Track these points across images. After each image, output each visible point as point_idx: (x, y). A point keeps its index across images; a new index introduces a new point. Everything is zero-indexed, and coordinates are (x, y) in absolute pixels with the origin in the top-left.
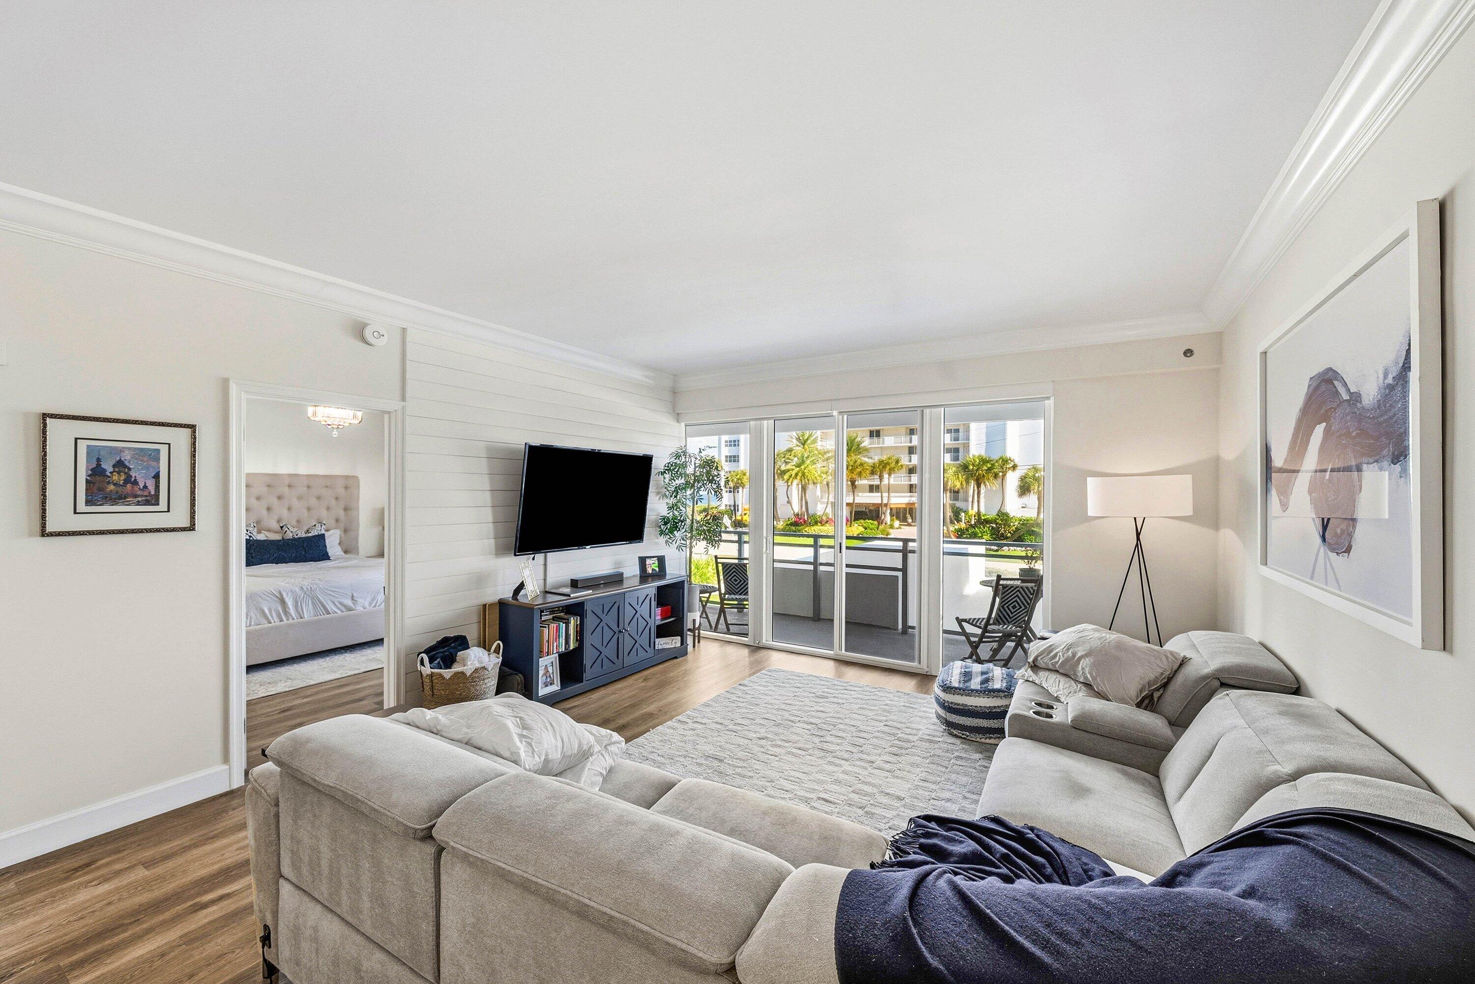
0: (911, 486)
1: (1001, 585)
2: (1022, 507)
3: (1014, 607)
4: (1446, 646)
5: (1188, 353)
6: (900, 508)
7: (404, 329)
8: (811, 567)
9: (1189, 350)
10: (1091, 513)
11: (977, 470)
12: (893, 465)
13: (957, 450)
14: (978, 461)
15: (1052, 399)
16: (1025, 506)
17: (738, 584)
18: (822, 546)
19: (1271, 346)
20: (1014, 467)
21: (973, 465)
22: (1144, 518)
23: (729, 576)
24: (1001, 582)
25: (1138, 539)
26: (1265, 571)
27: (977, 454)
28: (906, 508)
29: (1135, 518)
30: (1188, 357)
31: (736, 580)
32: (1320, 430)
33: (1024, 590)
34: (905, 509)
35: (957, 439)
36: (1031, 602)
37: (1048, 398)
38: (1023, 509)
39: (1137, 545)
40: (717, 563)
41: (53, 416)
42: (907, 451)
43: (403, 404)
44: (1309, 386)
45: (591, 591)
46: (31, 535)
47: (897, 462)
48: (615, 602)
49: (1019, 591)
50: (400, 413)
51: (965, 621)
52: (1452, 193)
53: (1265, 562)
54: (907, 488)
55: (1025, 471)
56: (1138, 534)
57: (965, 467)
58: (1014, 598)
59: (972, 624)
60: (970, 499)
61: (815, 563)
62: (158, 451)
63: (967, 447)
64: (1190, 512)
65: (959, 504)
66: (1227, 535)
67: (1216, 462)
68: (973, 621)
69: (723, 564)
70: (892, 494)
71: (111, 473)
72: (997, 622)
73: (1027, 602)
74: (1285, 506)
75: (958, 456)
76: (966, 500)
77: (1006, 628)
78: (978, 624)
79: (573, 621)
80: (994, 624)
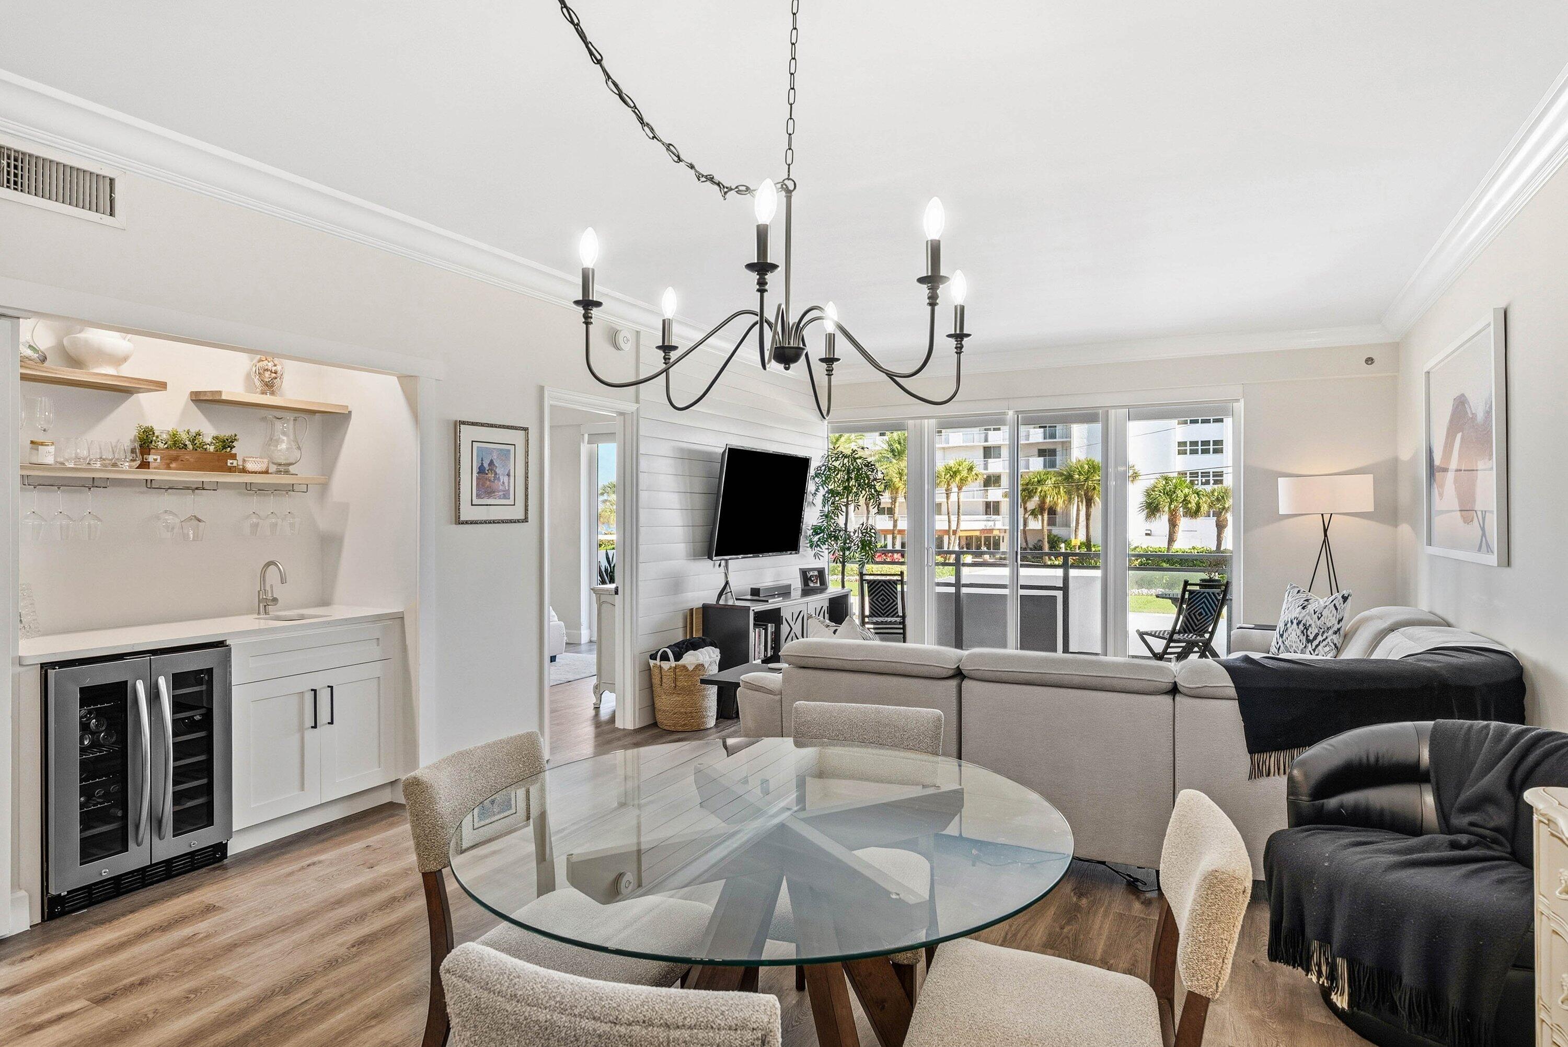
0: (988, 505)
1: (1188, 591)
2: (1147, 534)
3: (1201, 614)
4: (1509, 565)
5: (1370, 361)
6: (971, 537)
7: (637, 332)
8: (952, 590)
9: (1369, 358)
10: (1282, 511)
11: (1085, 481)
12: (964, 473)
13: (1053, 452)
14: (1086, 467)
15: (1242, 401)
16: (1149, 532)
17: (885, 604)
18: (965, 565)
19: (1432, 368)
20: (1135, 476)
21: (1080, 474)
22: (1331, 514)
23: (876, 595)
24: (1189, 588)
25: (1326, 535)
26: (1431, 550)
27: (1082, 457)
28: (981, 537)
29: (1322, 515)
30: (1367, 364)
31: (883, 600)
32: (1459, 436)
33: (1210, 596)
34: (978, 539)
35: (1053, 436)
36: (1217, 607)
37: (1238, 400)
38: (1148, 537)
39: (1324, 541)
40: (862, 580)
41: (464, 423)
42: (981, 452)
43: (637, 405)
44: (1453, 405)
45: (781, 598)
46: (451, 523)
47: (970, 469)
48: (801, 612)
49: (1205, 597)
50: (635, 414)
51: (1147, 634)
52: (1509, 305)
53: (1429, 543)
54: (982, 508)
55: (1152, 482)
56: (1325, 531)
57: (1069, 477)
58: (1201, 604)
59: (1153, 636)
60: (1073, 524)
61: (958, 584)
62: (509, 451)
63: (1067, 446)
64: (1371, 509)
65: (1056, 531)
66: (1405, 529)
67: (1394, 463)
68: (1156, 633)
69: (869, 582)
70: (962, 517)
71: (488, 470)
72: (1184, 630)
73: (1213, 609)
74: (1441, 495)
75: (1055, 461)
76: (1067, 525)
77: (1191, 637)
78: (1161, 635)
79: (771, 628)
80: (1179, 633)
